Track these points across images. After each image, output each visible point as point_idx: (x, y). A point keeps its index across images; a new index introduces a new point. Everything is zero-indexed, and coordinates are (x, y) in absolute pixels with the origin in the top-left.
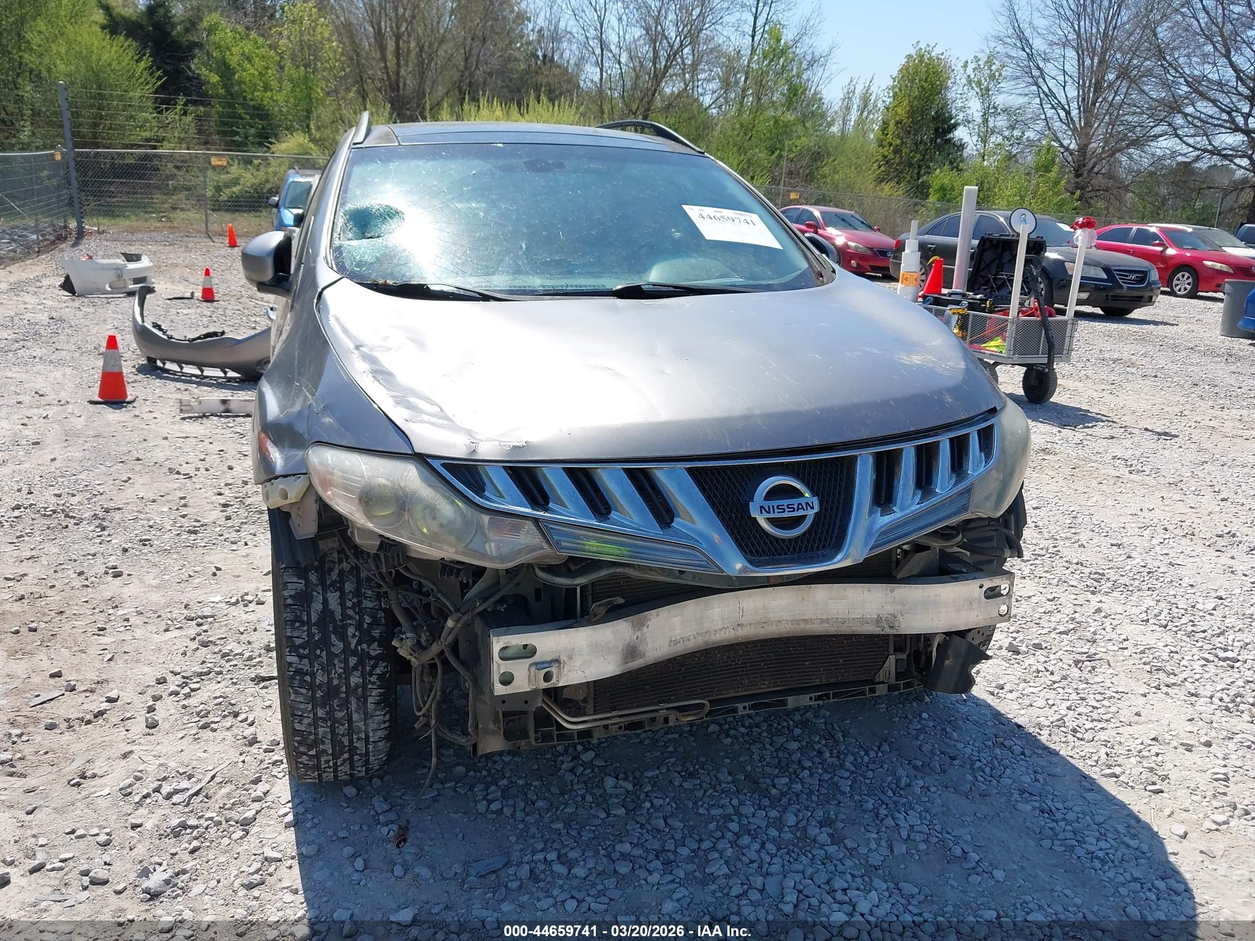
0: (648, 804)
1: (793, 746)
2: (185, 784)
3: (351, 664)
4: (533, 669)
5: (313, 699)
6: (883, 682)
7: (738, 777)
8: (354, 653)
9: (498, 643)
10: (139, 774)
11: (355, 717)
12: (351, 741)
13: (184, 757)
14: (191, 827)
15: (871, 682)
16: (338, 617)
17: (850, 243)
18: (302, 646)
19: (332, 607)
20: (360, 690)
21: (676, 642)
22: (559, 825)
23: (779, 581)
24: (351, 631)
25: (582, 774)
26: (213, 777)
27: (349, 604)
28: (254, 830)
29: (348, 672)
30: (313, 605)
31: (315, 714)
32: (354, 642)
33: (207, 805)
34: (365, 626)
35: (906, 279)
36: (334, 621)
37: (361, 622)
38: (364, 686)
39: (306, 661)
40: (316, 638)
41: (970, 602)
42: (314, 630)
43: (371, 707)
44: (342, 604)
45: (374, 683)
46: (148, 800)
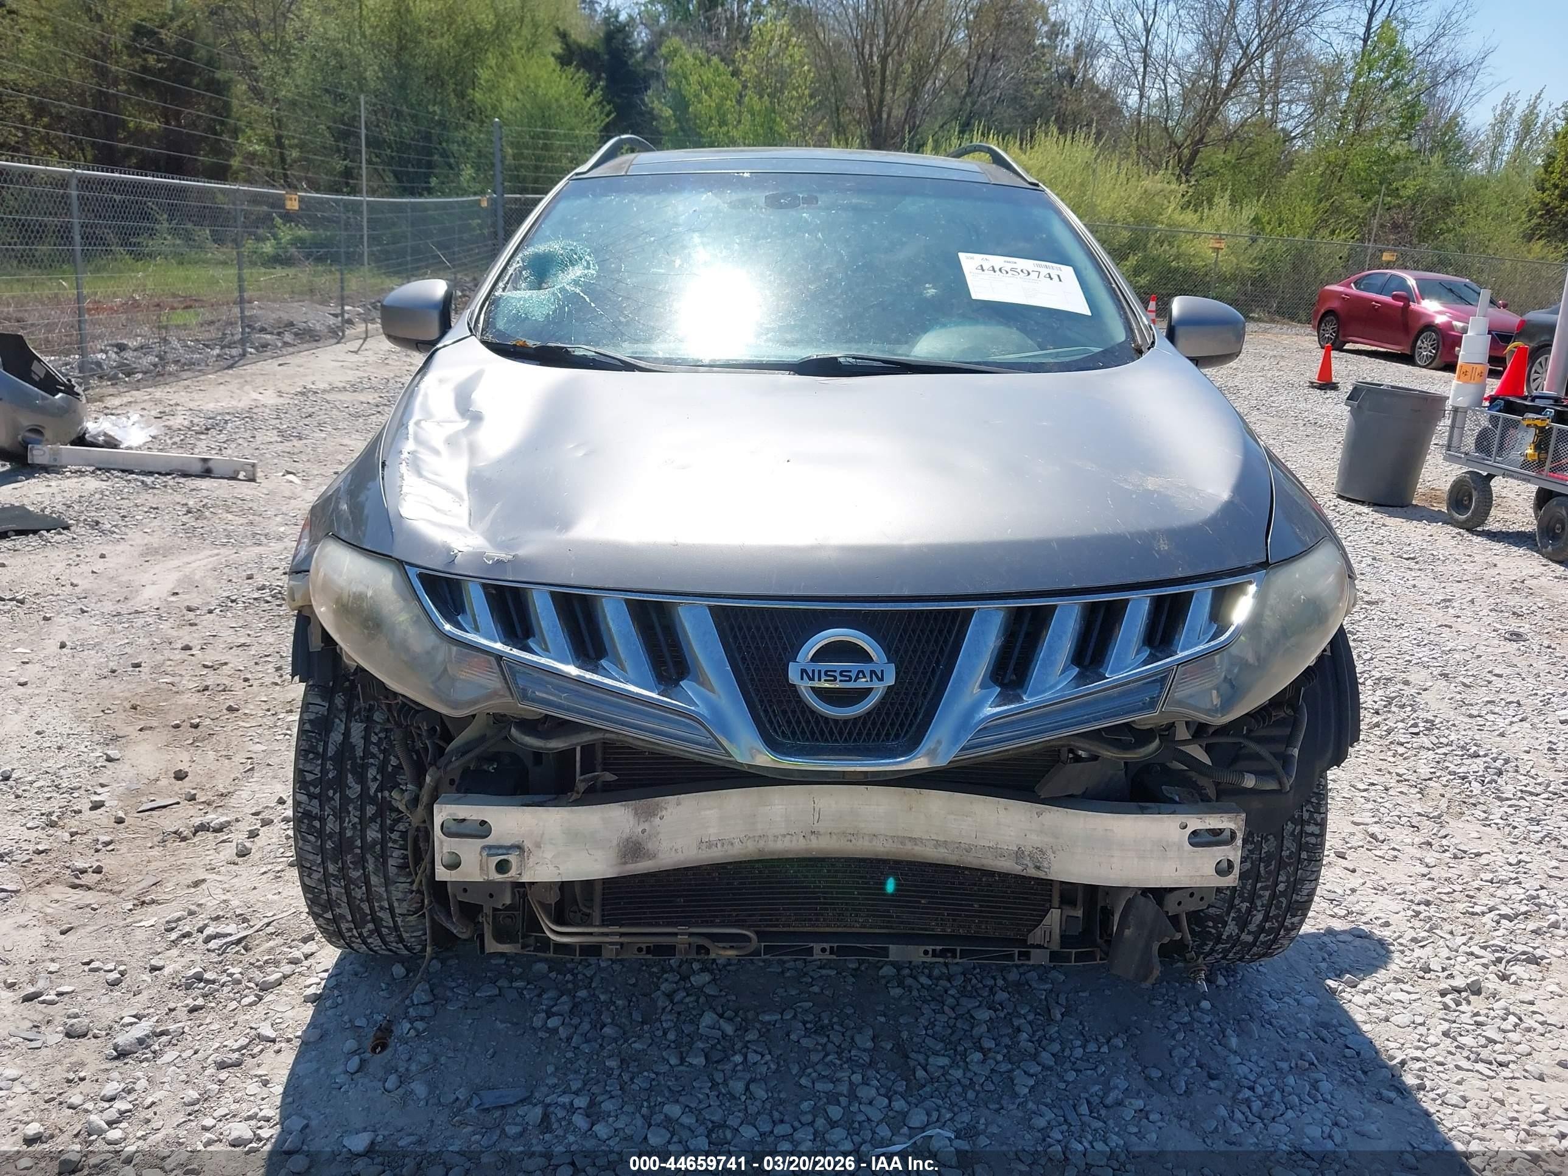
0: (738, 1058)
1: (984, 1015)
2: (231, 928)
3: (369, 814)
4: (485, 854)
5: (322, 850)
6: (1039, 946)
7: (883, 1044)
8: (373, 800)
9: (442, 813)
10: (193, 908)
11: (374, 880)
12: (372, 908)
13: (252, 897)
14: (208, 982)
15: (1023, 942)
16: (359, 753)
17: (1455, 323)
18: (313, 783)
19: (352, 740)
20: (378, 847)
21: (710, 845)
22: (612, 1063)
23: (861, 778)
24: (372, 772)
25: (681, 1002)
26: (268, 924)
27: (374, 739)
28: (269, 997)
29: (364, 822)
30: (332, 734)
31: (325, 869)
32: (373, 787)
33: (240, 958)
34: (390, 769)
35: (1465, 373)
36: (353, 758)
37: (385, 762)
38: (383, 842)
39: (316, 802)
40: (330, 776)
41: (1164, 848)
42: (329, 765)
43: (392, 871)
44: (366, 738)
45: (395, 841)
46: (186, 941)
